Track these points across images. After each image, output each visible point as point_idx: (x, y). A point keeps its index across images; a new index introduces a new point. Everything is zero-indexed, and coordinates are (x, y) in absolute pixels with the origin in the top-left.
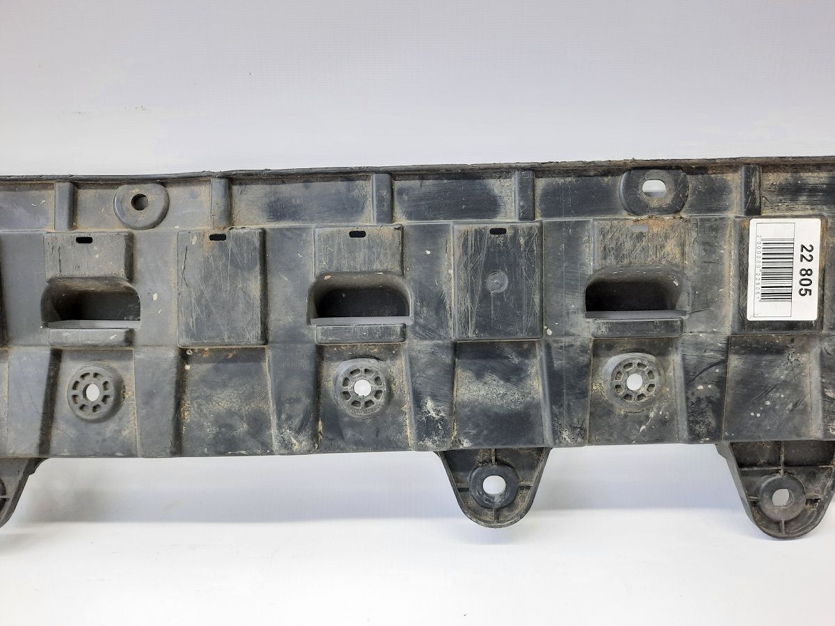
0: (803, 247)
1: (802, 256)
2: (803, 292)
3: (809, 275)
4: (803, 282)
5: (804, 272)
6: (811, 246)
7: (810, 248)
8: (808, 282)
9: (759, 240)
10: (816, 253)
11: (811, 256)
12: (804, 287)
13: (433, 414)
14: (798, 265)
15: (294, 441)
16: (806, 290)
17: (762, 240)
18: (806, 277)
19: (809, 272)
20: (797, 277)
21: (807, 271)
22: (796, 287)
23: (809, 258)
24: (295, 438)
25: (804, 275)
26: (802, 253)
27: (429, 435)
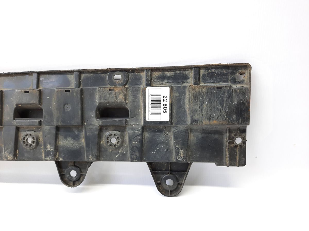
0: (164, 97)
1: (164, 100)
2: (164, 112)
3: (166, 106)
4: (164, 108)
5: (164, 105)
6: (166, 96)
8: (166, 108)
9: (149, 94)
10: (168, 99)
11: (166, 99)
12: (165, 110)
13: (49, 149)
14: (162, 103)
15: (8, 156)
16: (165, 111)
17: (150, 94)
18: (165, 107)
19: (166, 105)
20: (162, 107)
21: (165, 105)
22: (162, 110)
23: (166, 100)
24: (9, 155)
25: (164, 106)
26: (164, 99)
27: (48, 156)
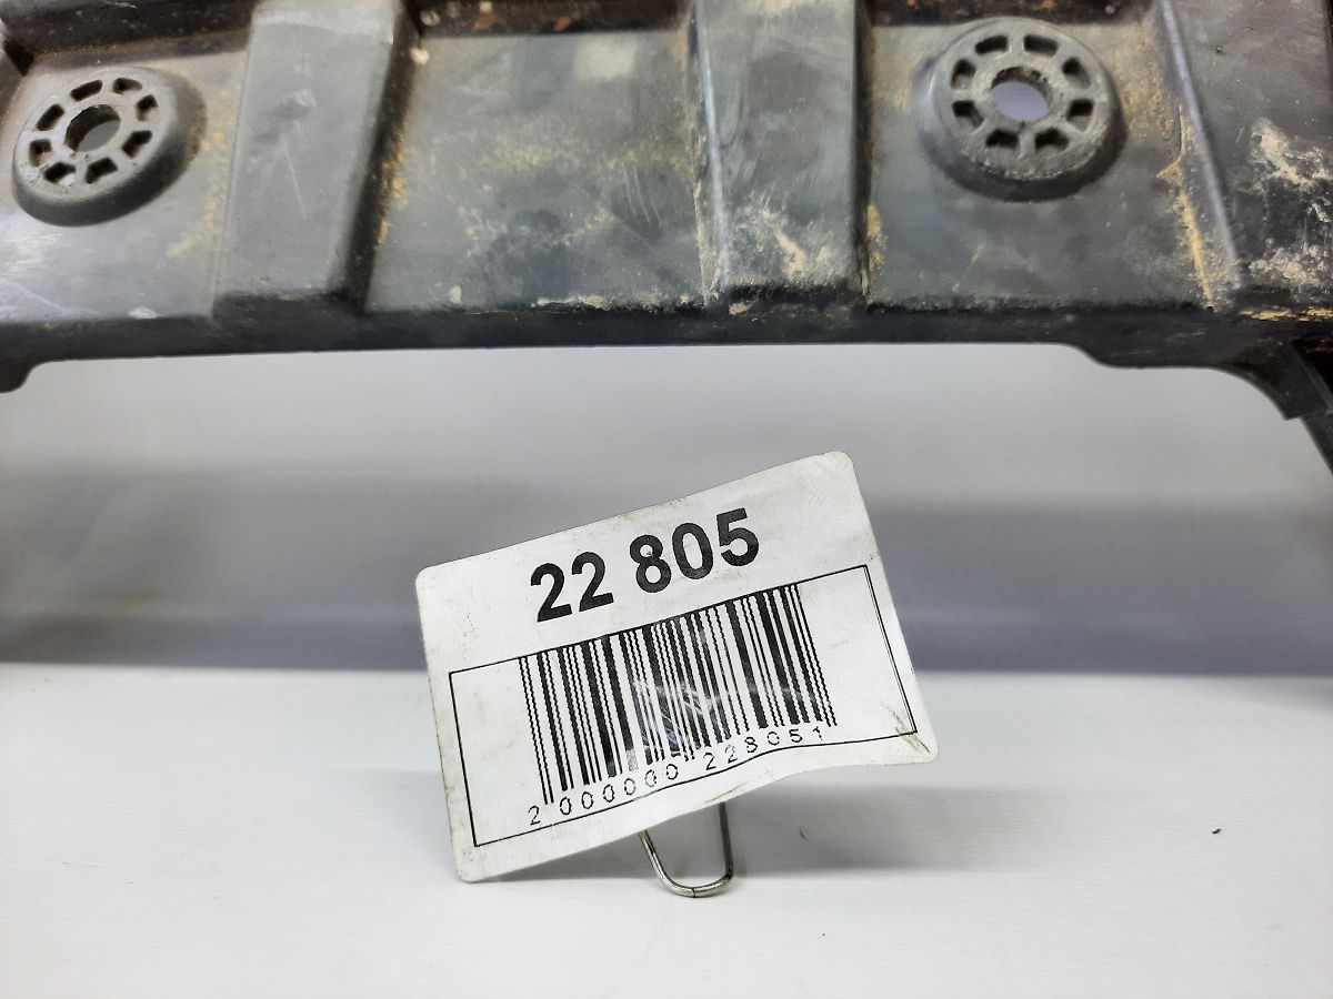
0: (547, 612)
1: (590, 600)
2: (739, 548)
3: (657, 547)
4: (695, 559)
5: (653, 574)
6: (536, 580)
7: (548, 581)
8: (690, 541)
9: (550, 813)
10: (560, 548)
11: (577, 568)
12: (717, 550)
14: (632, 607)
16: (726, 538)
17: (548, 797)
18: (668, 555)
19: (646, 553)
20: (682, 595)
21: (644, 563)
22: (725, 582)
23: (589, 570)
25: (664, 568)
26: (575, 607)
